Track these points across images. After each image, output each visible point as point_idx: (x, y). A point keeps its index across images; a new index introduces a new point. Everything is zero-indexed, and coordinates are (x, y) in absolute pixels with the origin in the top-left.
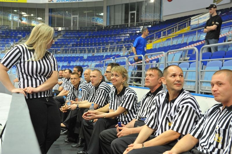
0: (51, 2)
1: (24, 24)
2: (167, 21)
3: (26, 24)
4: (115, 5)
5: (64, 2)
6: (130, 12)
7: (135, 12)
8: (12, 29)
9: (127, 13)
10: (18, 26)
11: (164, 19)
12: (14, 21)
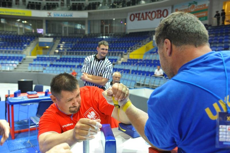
0: (50, 17)
1: (28, 30)
2: (130, 33)
3: (29, 30)
4: (94, 21)
5: (59, 17)
6: (105, 26)
7: (108, 26)
8: (19, 34)
9: (102, 26)
10: (24, 32)
11: (128, 32)
12: (21, 28)
